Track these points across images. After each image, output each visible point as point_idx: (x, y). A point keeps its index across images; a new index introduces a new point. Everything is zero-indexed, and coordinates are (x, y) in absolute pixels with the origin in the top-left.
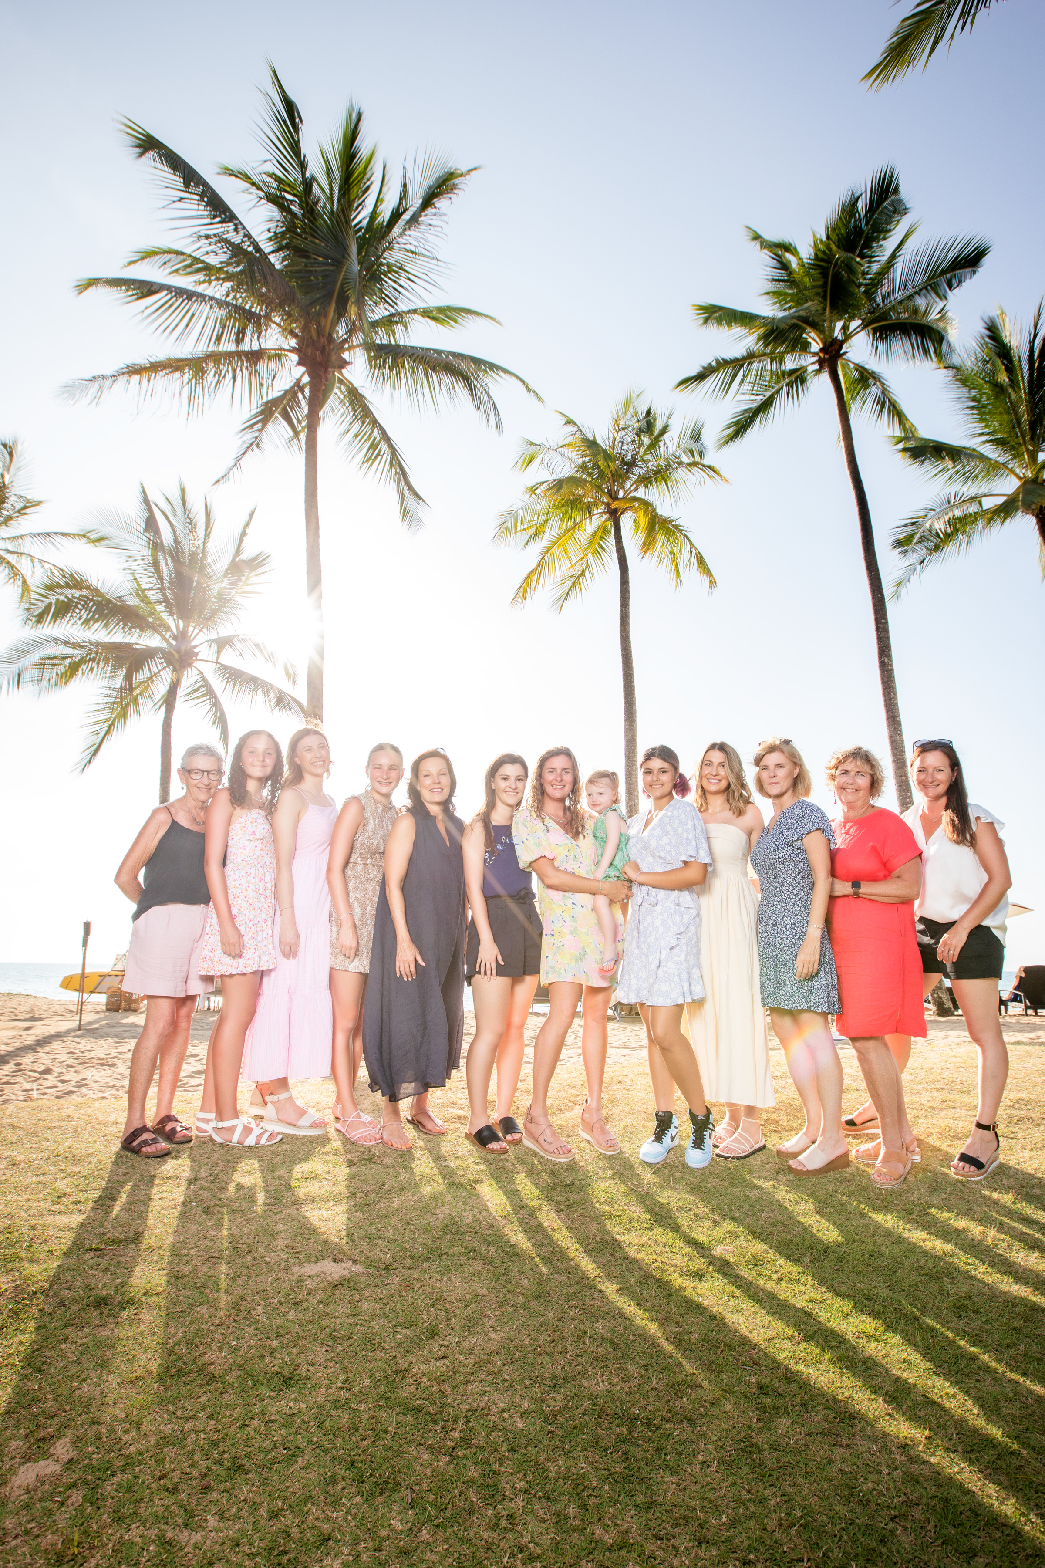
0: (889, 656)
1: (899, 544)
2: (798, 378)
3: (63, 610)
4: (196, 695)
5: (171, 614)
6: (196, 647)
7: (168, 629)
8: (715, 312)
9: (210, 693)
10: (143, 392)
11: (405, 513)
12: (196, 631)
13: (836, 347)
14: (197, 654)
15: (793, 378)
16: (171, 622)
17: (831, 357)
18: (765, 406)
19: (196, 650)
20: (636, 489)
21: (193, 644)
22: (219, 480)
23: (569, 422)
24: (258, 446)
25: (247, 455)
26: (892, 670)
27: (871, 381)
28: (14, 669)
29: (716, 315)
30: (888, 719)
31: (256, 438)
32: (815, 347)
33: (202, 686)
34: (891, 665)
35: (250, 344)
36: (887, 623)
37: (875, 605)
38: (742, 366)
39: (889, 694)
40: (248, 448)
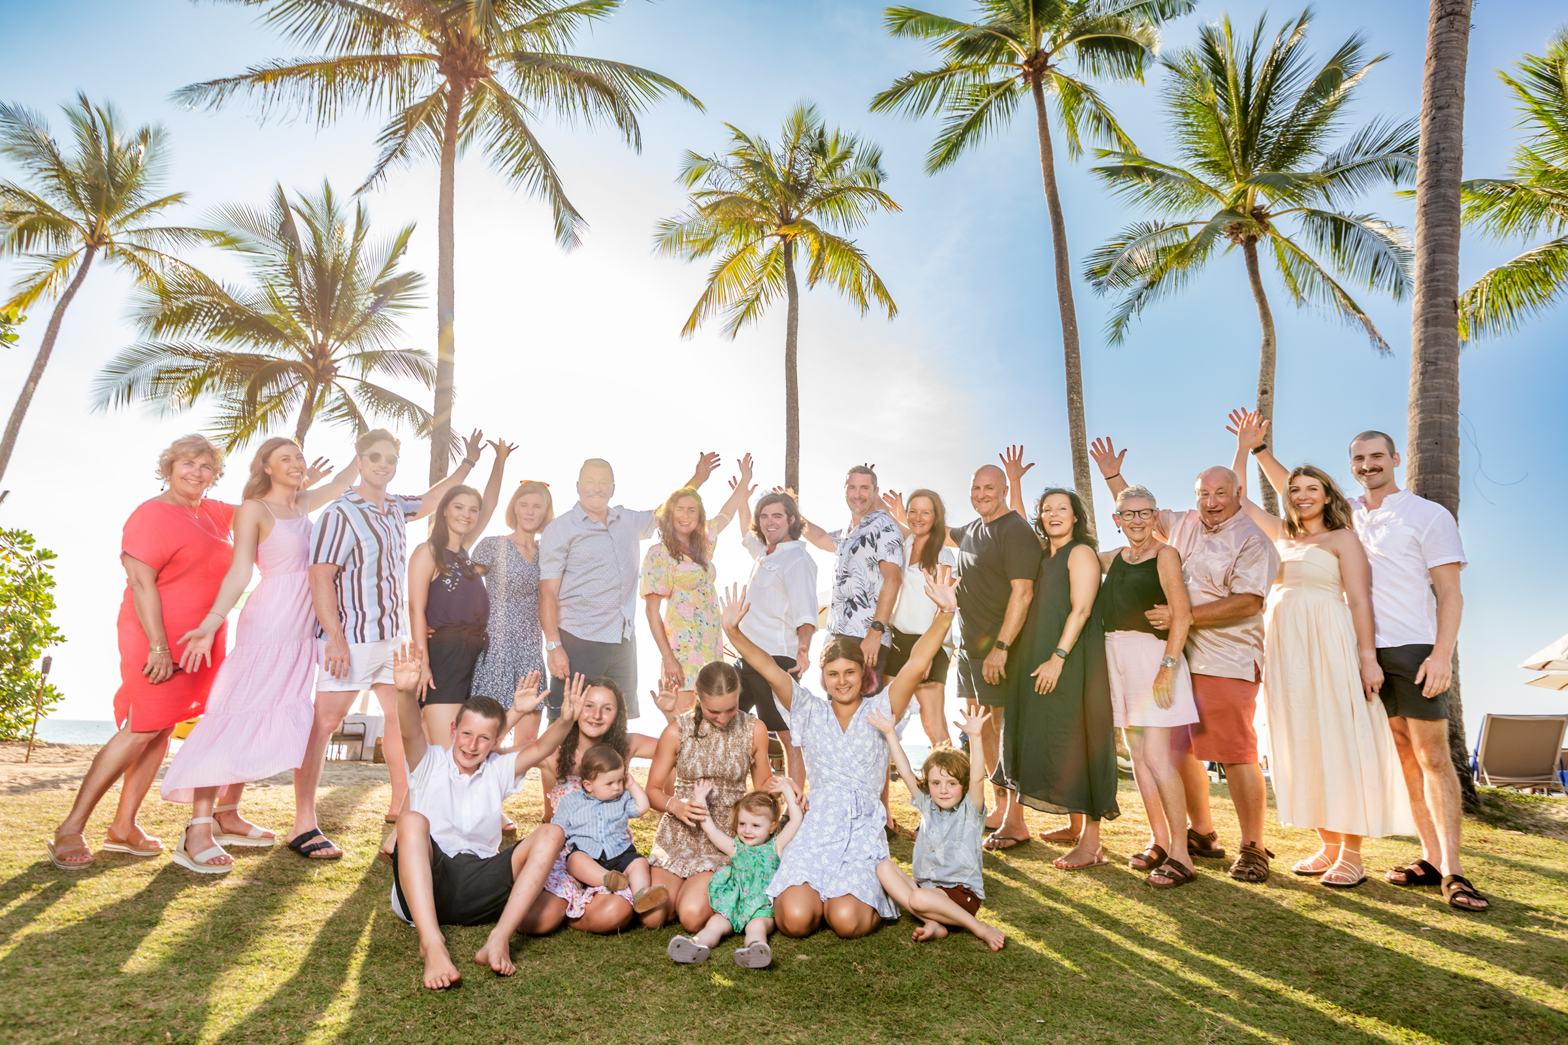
0: (1079, 393)
1: (1092, 274)
2: (1005, 90)
3: (182, 317)
4: (337, 413)
5: (309, 325)
6: (336, 361)
7: (306, 340)
8: (910, 18)
9: (353, 413)
10: (269, 96)
11: (560, 229)
12: (337, 344)
13: (1041, 60)
14: (337, 369)
15: (1001, 90)
16: (308, 332)
17: (1035, 71)
18: (976, 121)
19: (336, 365)
20: (809, 211)
21: (333, 358)
22: (360, 189)
23: (740, 136)
24: (402, 152)
25: (390, 162)
26: (1082, 408)
27: (1084, 96)
28: (124, 379)
29: (912, 21)
30: (1074, 460)
31: (400, 144)
32: (1022, 58)
33: (343, 404)
34: (1081, 403)
35: (388, 48)
36: (1078, 357)
37: (1066, 339)
38: (943, 78)
39: (1076, 433)
40: (391, 155)
